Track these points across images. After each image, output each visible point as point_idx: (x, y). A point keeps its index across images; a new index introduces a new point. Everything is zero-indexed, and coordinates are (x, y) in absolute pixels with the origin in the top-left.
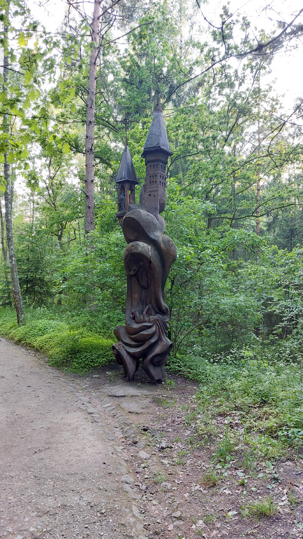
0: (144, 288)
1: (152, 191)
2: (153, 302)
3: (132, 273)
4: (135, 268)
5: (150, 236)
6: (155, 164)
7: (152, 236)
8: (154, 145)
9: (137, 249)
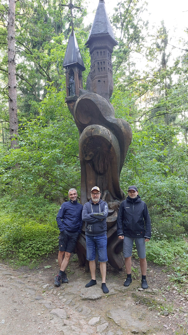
0: (100, 174)
1: (101, 77)
2: (111, 187)
3: (88, 159)
4: (91, 153)
5: (107, 119)
6: (103, 51)
7: (109, 120)
8: (102, 31)
9: (98, 132)
